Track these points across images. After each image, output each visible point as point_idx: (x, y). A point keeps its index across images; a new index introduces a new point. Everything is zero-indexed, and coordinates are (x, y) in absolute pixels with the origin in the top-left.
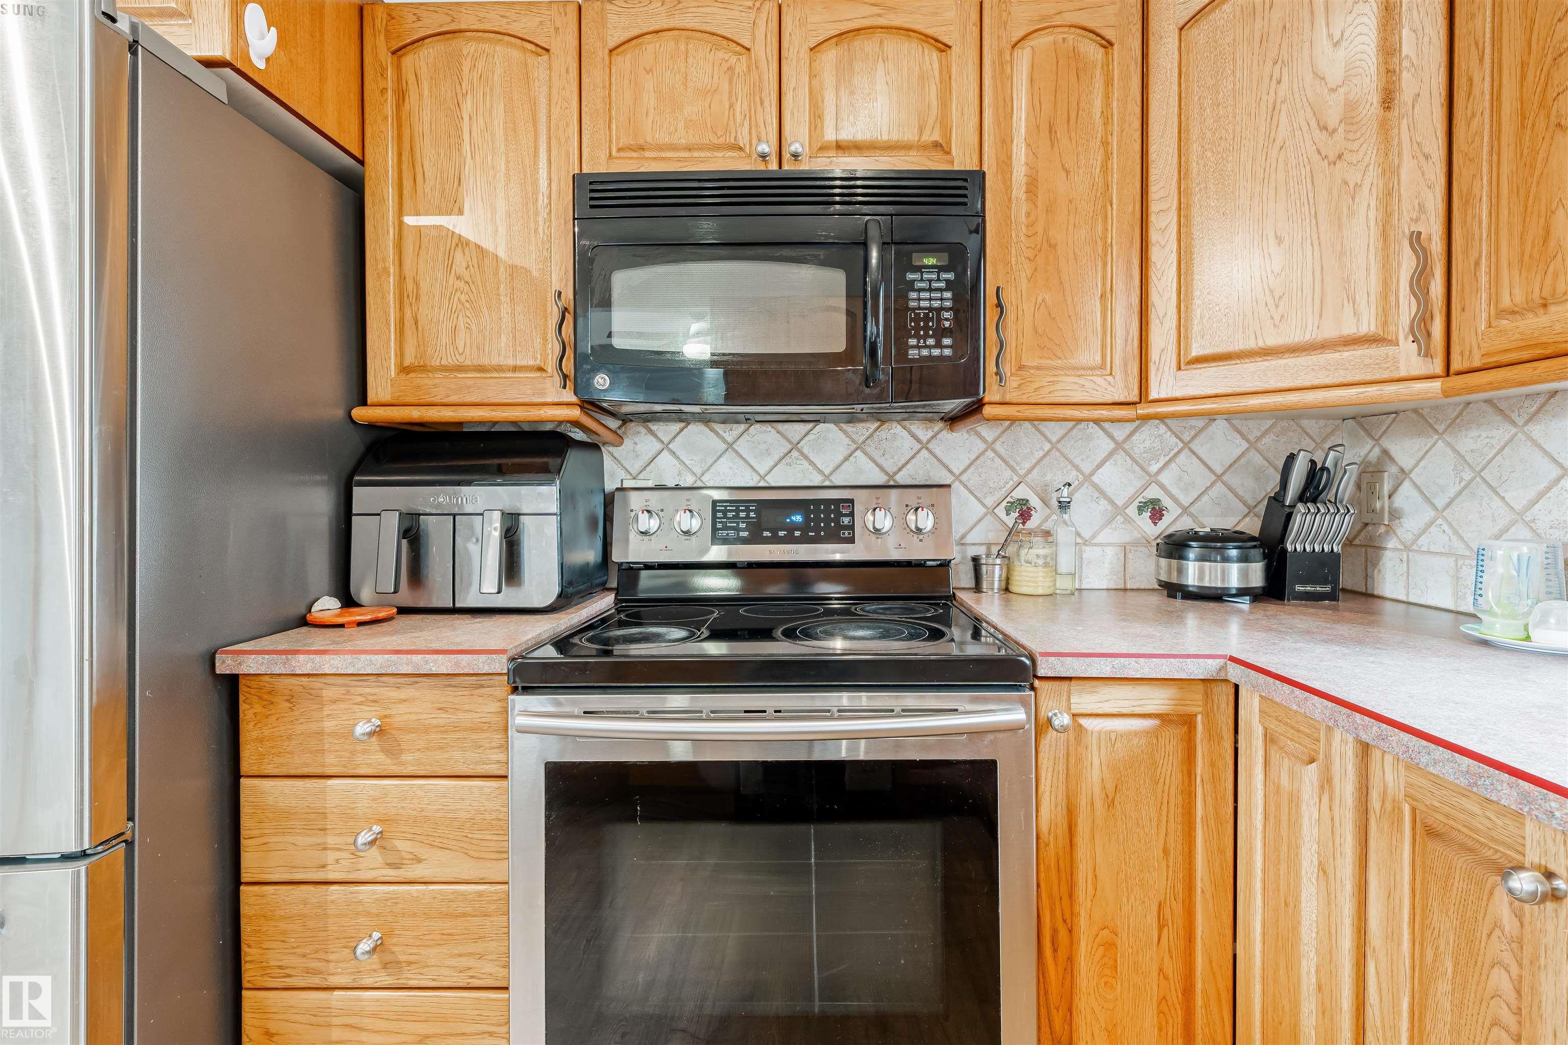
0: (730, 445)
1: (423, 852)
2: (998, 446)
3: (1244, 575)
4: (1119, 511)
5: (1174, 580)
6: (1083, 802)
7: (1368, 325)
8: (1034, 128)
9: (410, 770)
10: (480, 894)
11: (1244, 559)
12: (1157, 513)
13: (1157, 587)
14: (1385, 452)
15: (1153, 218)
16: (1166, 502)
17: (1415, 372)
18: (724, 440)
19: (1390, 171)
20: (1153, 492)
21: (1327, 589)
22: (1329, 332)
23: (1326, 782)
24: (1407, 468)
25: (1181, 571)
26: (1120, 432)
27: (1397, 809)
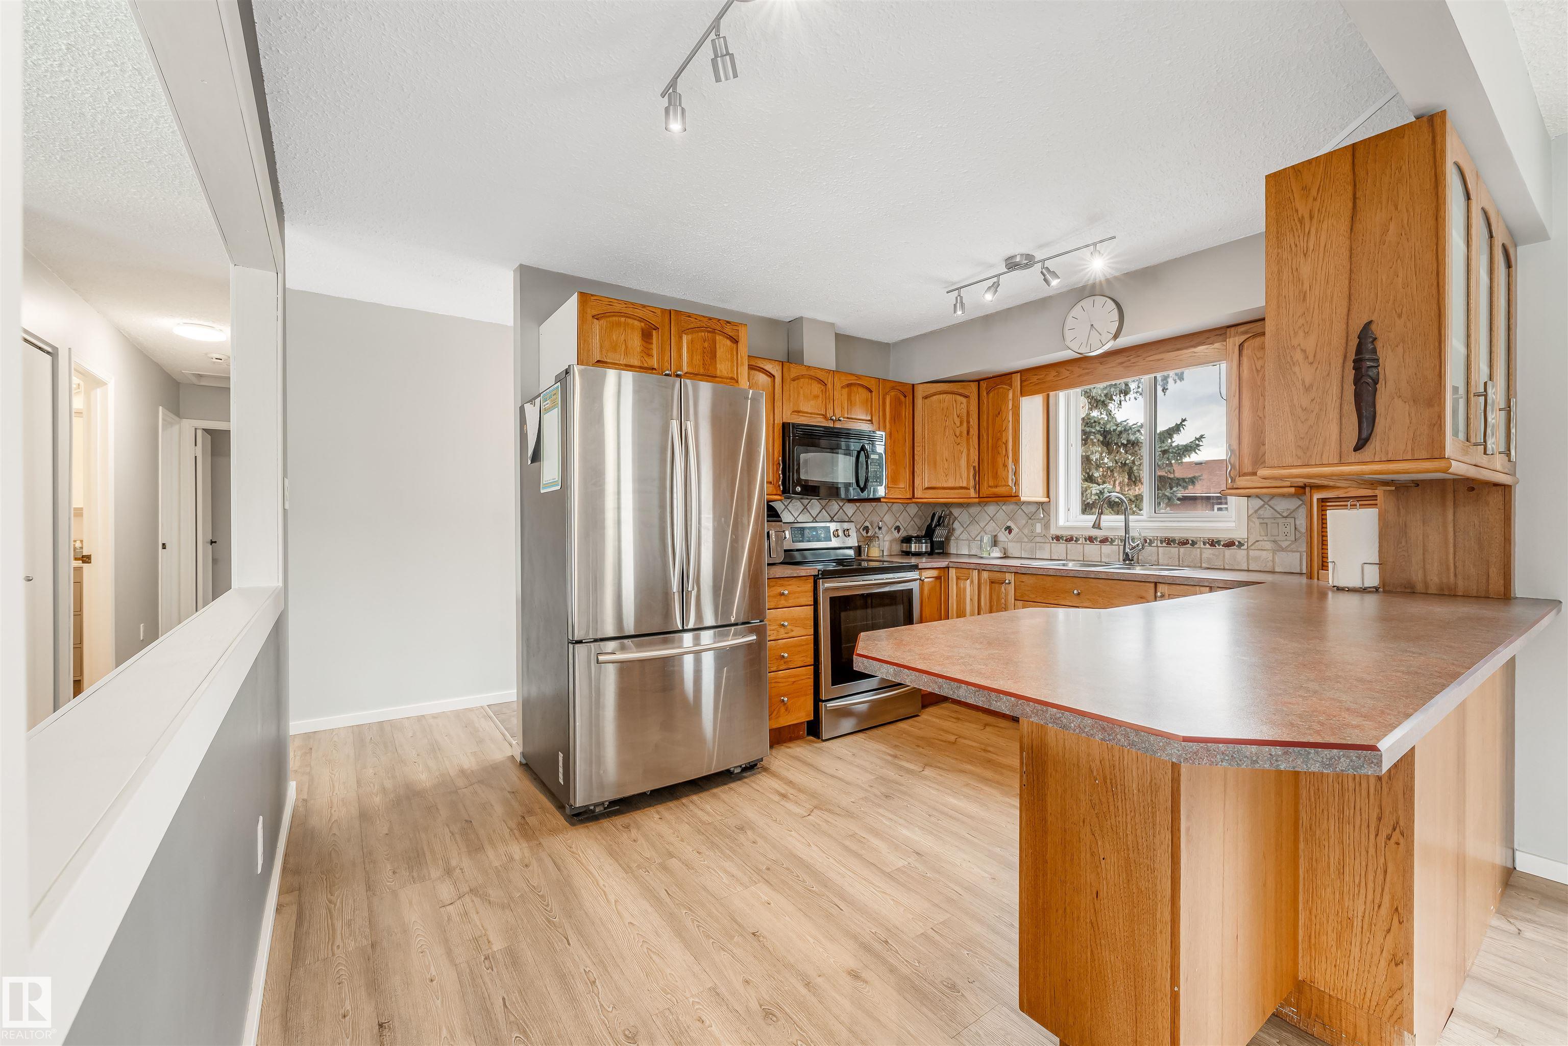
0: (786, 507)
1: (794, 628)
2: (860, 508)
3: (926, 547)
4: (890, 529)
5: (908, 550)
6: (924, 599)
7: (965, 485)
8: (891, 419)
9: (790, 605)
10: (807, 639)
11: (926, 543)
12: (898, 529)
13: (901, 553)
14: (951, 512)
15: (915, 447)
16: (901, 527)
17: (974, 496)
18: (784, 505)
19: (969, 450)
20: (898, 524)
21: (941, 551)
22: (957, 485)
23: (972, 582)
24: (956, 516)
25: (910, 547)
26: (890, 505)
27: (986, 580)
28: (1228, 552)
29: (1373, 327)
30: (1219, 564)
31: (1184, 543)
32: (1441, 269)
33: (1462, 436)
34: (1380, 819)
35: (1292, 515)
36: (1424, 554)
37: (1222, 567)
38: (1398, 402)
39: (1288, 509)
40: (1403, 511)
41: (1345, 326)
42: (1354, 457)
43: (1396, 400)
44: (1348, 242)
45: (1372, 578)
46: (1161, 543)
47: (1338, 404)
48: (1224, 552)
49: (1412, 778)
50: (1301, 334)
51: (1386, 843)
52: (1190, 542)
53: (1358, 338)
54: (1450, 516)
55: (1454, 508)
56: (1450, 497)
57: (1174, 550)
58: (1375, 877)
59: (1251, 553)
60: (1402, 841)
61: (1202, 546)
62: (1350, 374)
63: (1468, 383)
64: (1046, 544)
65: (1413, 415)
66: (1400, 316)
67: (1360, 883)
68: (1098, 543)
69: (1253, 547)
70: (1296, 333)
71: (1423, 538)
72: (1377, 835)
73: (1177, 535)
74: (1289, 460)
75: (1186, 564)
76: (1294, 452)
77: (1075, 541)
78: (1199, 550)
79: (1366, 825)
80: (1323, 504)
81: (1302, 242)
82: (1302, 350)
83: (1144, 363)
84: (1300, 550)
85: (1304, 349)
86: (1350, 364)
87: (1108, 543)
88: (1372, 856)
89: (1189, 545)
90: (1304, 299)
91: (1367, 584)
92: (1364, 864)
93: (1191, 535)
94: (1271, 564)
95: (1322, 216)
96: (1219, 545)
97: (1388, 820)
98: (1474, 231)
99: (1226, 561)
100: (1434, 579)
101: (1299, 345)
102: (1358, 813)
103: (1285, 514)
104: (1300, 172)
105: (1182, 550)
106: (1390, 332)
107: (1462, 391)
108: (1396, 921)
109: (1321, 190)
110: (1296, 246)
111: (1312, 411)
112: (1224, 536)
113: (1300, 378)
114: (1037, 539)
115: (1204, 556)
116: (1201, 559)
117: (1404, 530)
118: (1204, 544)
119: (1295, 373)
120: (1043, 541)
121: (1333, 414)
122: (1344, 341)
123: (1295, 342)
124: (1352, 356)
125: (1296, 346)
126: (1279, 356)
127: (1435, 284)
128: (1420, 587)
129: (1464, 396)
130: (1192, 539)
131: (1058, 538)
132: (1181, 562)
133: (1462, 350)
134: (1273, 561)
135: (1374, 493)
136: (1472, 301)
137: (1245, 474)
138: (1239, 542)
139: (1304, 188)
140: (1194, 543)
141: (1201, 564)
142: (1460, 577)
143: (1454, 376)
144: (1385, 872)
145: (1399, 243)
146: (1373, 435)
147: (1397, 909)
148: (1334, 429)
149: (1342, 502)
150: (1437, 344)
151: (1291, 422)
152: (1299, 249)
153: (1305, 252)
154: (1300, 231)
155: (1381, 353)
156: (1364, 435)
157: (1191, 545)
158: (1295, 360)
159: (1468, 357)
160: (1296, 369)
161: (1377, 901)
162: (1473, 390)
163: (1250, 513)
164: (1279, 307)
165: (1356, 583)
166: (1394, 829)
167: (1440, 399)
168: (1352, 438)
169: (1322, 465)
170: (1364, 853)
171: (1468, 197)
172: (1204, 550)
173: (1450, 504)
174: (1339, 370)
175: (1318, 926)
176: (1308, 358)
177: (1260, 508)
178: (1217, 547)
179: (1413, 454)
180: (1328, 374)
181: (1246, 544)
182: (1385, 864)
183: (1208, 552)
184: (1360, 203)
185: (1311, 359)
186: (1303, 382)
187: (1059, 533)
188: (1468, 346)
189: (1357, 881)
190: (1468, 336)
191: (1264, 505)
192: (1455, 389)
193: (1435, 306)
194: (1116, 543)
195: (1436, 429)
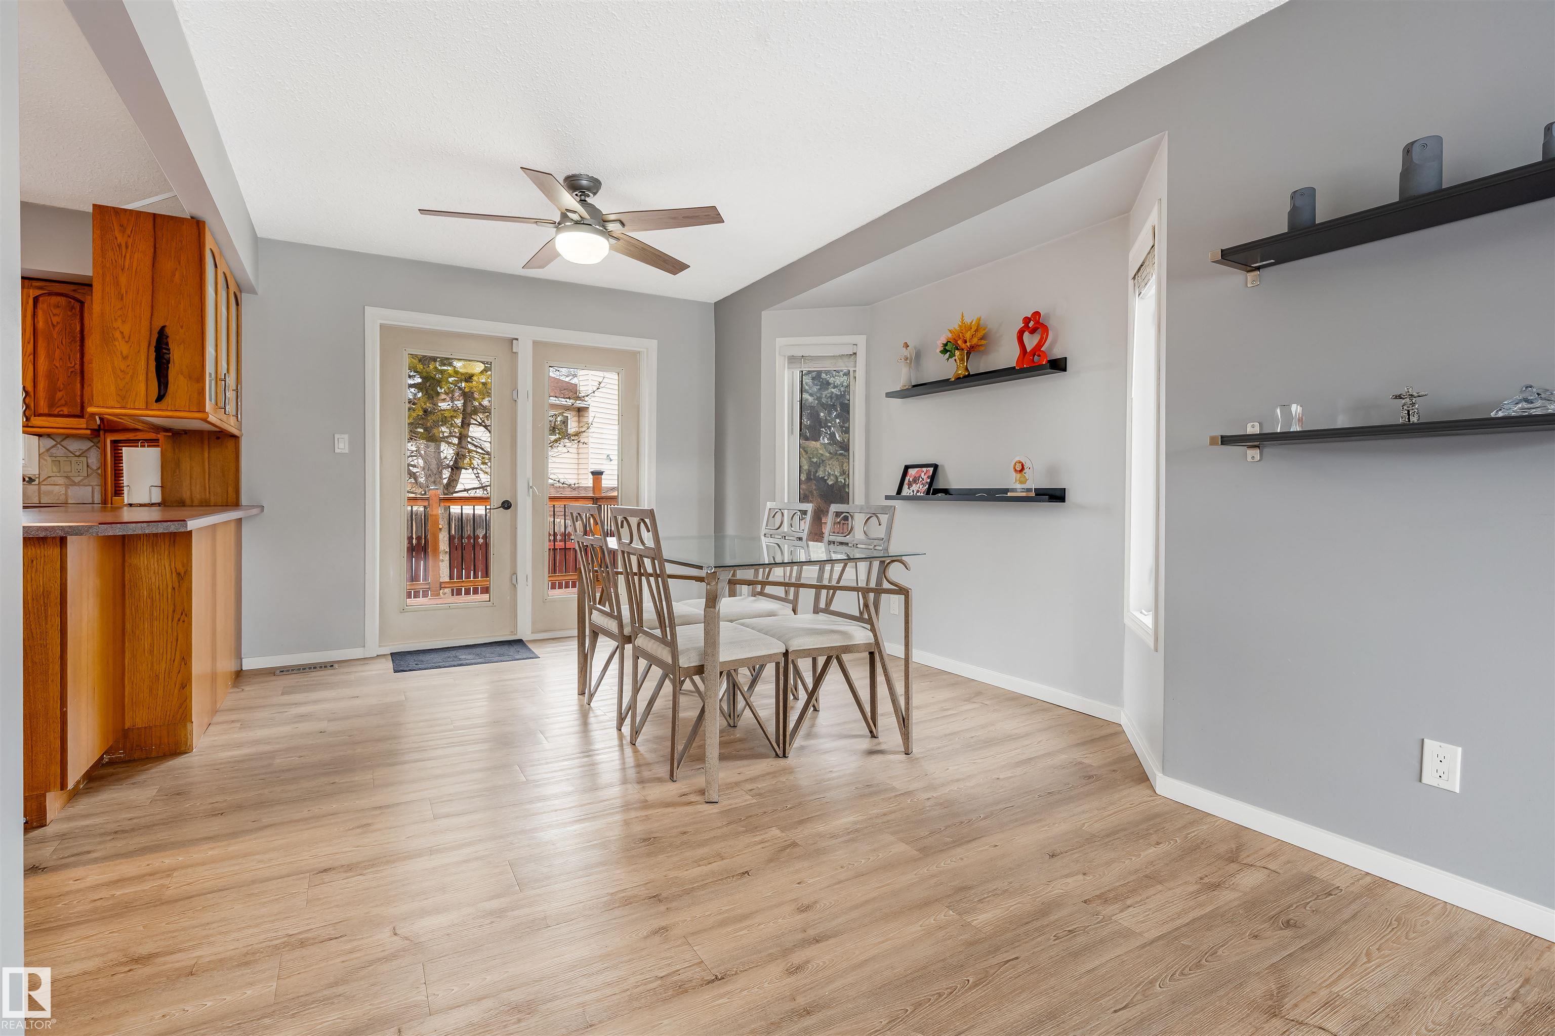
29: (166, 329)
32: (203, 308)
33: (213, 401)
34: (174, 611)
35: (84, 455)
36: (190, 480)
38: (181, 377)
39: (81, 449)
40: (177, 451)
41: (149, 324)
42: (155, 406)
43: (180, 375)
44: (151, 273)
45: (157, 497)
47: (145, 372)
49: (191, 583)
50: (119, 321)
51: (177, 624)
53: (158, 333)
54: (206, 455)
55: (208, 449)
56: (206, 442)
58: (171, 645)
59: (43, 486)
60: (186, 619)
62: (153, 355)
63: (216, 372)
65: (189, 386)
66: (182, 327)
67: (163, 653)
69: (44, 481)
70: (116, 319)
71: (190, 470)
72: (172, 621)
74: (111, 403)
76: (115, 398)
79: (166, 617)
80: (116, 444)
81: (120, 260)
82: (120, 331)
84: (93, 483)
85: (122, 331)
86: (153, 349)
88: (170, 634)
90: (122, 299)
91: (153, 501)
92: (165, 640)
94: (63, 497)
95: (134, 249)
97: (179, 611)
98: (219, 286)
100: (197, 497)
101: (119, 328)
102: (161, 611)
103: (77, 454)
104: (118, 213)
106: (177, 335)
107: (213, 376)
108: (183, 664)
109: (133, 231)
110: (116, 261)
111: (128, 373)
113: (119, 350)
117: (178, 464)
119: (115, 346)
121: (142, 378)
122: (149, 333)
123: (115, 325)
124: (154, 343)
125: (116, 328)
126: (103, 332)
127: (200, 315)
128: (188, 502)
129: (215, 380)
133: (213, 352)
134: (66, 494)
135: (157, 437)
136: (218, 326)
137: (41, 415)
139: (121, 226)
142: (212, 494)
143: (209, 368)
144: (177, 640)
145: (181, 285)
146: (167, 394)
147: (183, 658)
148: (142, 387)
149: (133, 443)
150: (201, 349)
151: (113, 378)
152: (117, 263)
153: (122, 268)
154: (118, 253)
155: (170, 346)
156: (162, 394)
158: (115, 337)
159: (216, 357)
160: (117, 343)
161: (173, 659)
162: (219, 377)
163: (41, 451)
164: (103, 298)
165: (146, 501)
166: (182, 614)
167: (203, 379)
168: (155, 395)
169: (134, 409)
170: (165, 633)
171: (216, 266)
173: (206, 447)
174: (146, 350)
175: (137, 690)
176: (124, 338)
177: (51, 447)
179: (189, 408)
180: (139, 352)
181: (37, 478)
182: (177, 636)
184: (158, 251)
185: (127, 339)
186: (122, 353)
188: (216, 351)
189: (161, 652)
190: (216, 346)
191: (56, 445)
192: (210, 374)
193: (200, 327)
195: (201, 395)
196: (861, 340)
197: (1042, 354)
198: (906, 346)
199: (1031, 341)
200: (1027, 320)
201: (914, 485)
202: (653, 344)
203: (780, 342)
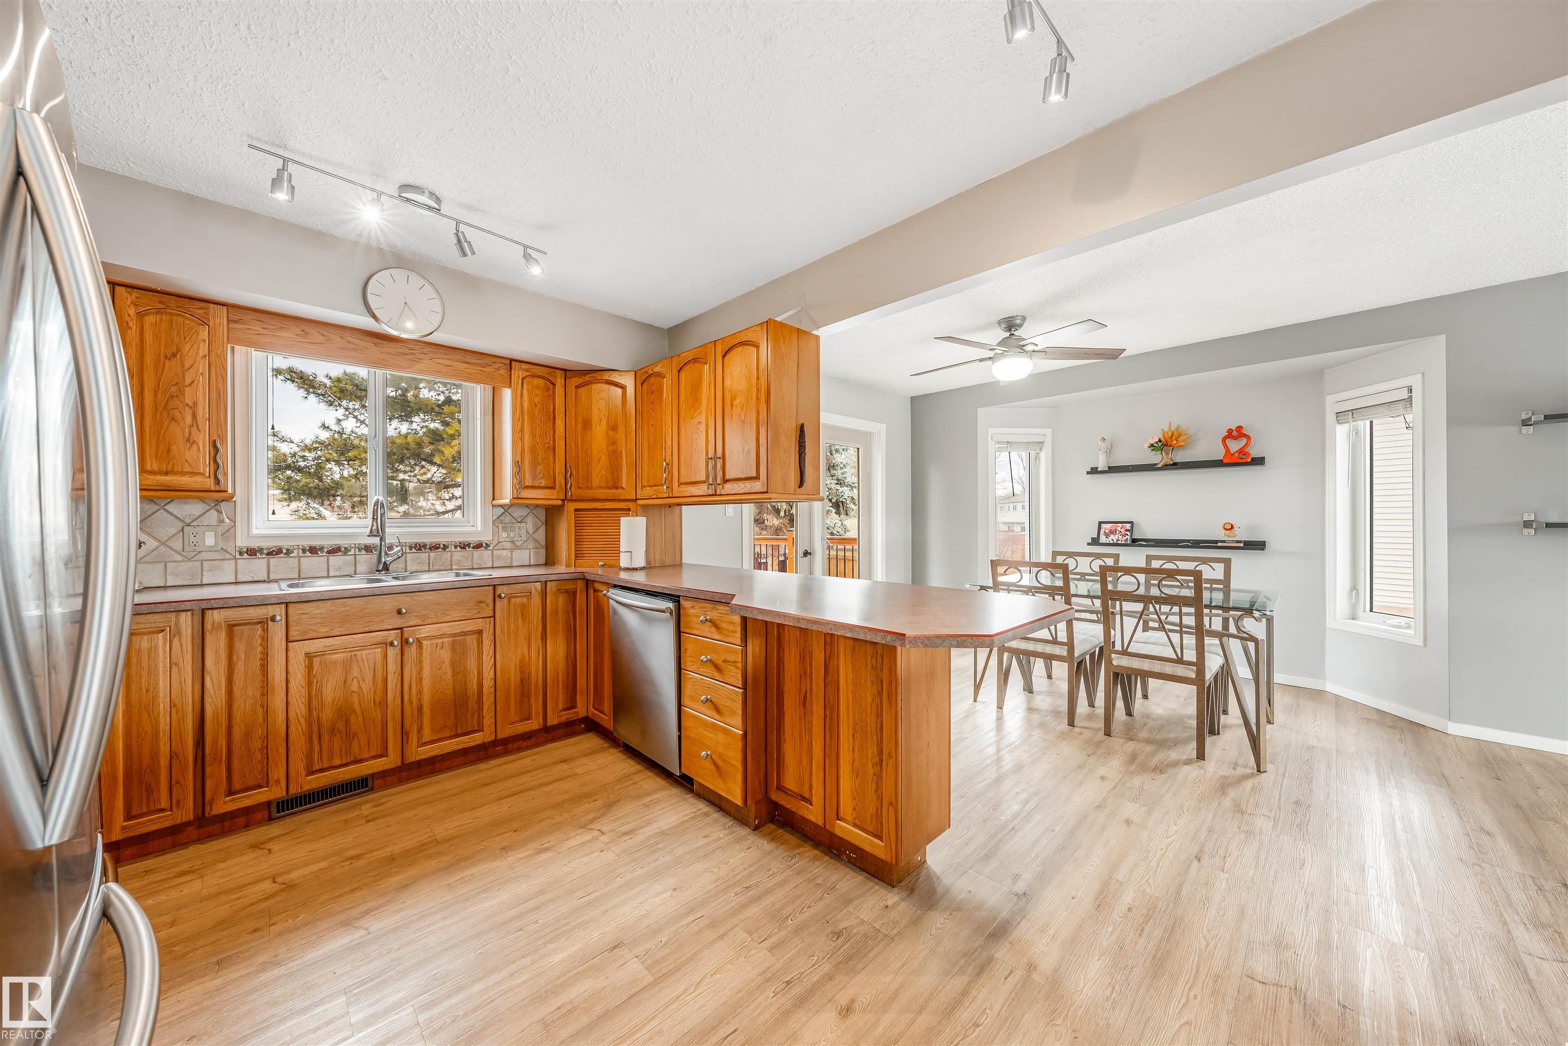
23: (175, 634)
27: (220, 624)
28: (476, 553)
30: (468, 564)
31: (435, 547)
35: (523, 521)
36: (654, 544)
37: (471, 567)
39: (521, 516)
41: (796, 422)
42: (799, 491)
44: (796, 378)
46: (411, 549)
47: (794, 462)
48: (473, 553)
52: (442, 546)
53: (800, 429)
54: (663, 522)
57: (424, 556)
59: (495, 552)
61: (453, 549)
62: (797, 448)
64: (226, 562)
68: (324, 554)
69: (496, 548)
73: (428, 540)
75: (436, 568)
77: (286, 554)
78: (449, 553)
80: (577, 513)
82: (783, 428)
83: (429, 363)
84: (529, 547)
86: (797, 443)
87: (340, 553)
89: (440, 550)
93: (442, 540)
94: (510, 560)
96: (469, 548)
99: (475, 561)
100: (658, 558)
103: (519, 520)
105: (432, 555)
112: (474, 539)
113: (782, 444)
114: (205, 556)
115: (455, 558)
116: (451, 562)
118: (456, 547)
120: (220, 557)
121: (793, 467)
122: (795, 430)
124: (798, 438)
128: (653, 563)
130: (444, 543)
131: (252, 552)
132: (431, 567)
134: (511, 558)
137: (526, 487)
138: (486, 544)
140: (445, 547)
141: (451, 566)
142: (667, 555)
146: (804, 480)
148: (793, 475)
156: (802, 480)
157: (442, 549)
163: (494, 519)
168: (799, 482)
169: (790, 494)
172: (454, 553)
173: (663, 515)
174: (794, 444)
176: (785, 434)
177: (501, 515)
178: (468, 549)
180: (791, 445)
181: (491, 545)
183: (459, 555)
184: (799, 360)
186: (783, 447)
187: (254, 544)
191: (504, 512)
194: (352, 552)
196: (1048, 432)
197: (1246, 454)
198: (1103, 439)
199: (1235, 446)
200: (1230, 431)
201: (1112, 536)
202: (883, 427)
203: (991, 431)
